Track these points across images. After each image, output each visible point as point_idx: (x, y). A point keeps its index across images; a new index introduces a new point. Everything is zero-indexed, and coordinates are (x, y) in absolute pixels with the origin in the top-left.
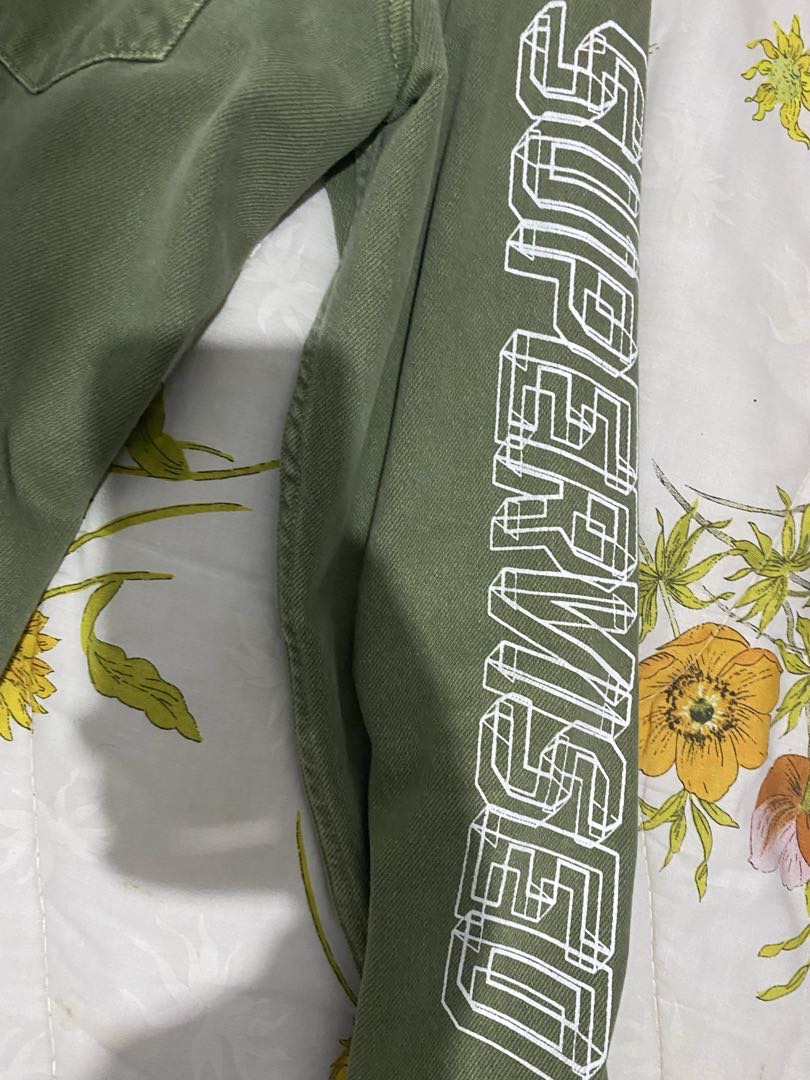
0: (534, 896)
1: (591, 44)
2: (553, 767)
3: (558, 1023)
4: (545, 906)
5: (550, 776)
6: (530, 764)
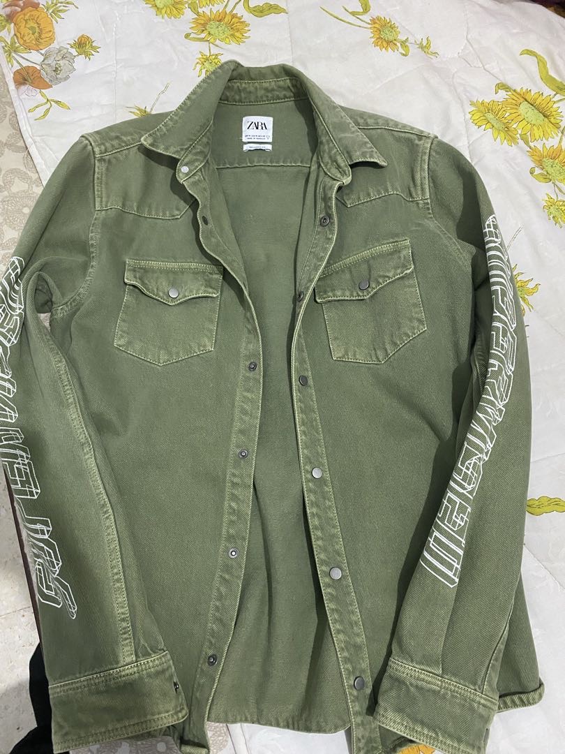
0: (456, 520)
1: (491, 220)
2: (471, 470)
3: (454, 566)
4: (460, 525)
5: (469, 473)
6: (461, 465)
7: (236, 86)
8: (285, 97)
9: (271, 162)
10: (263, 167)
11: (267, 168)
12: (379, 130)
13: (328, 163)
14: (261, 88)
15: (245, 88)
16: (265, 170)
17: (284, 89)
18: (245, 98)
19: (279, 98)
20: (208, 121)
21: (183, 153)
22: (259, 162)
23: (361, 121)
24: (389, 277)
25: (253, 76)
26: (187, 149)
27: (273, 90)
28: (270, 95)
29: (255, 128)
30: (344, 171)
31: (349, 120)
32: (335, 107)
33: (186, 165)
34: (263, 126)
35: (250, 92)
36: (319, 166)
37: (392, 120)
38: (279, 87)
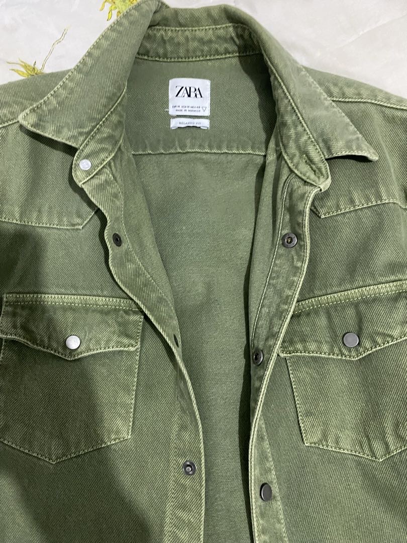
7: (158, 35)
8: (227, 51)
9: (210, 147)
10: (199, 155)
11: (204, 156)
12: (362, 105)
13: (294, 155)
14: (194, 39)
15: (172, 39)
16: (203, 159)
17: (225, 40)
18: (172, 52)
19: (217, 52)
20: (120, 89)
21: (82, 139)
22: (193, 146)
23: (335, 90)
24: (392, 337)
25: (182, 21)
26: (88, 133)
27: (210, 41)
28: (206, 48)
29: (186, 95)
30: (320, 169)
31: (320, 90)
32: (299, 70)
33: (87, 157)
34: (198, 92)
35: (179, 44)
36: (280, 157)
37: (381, 91)
38: (219, 37)
